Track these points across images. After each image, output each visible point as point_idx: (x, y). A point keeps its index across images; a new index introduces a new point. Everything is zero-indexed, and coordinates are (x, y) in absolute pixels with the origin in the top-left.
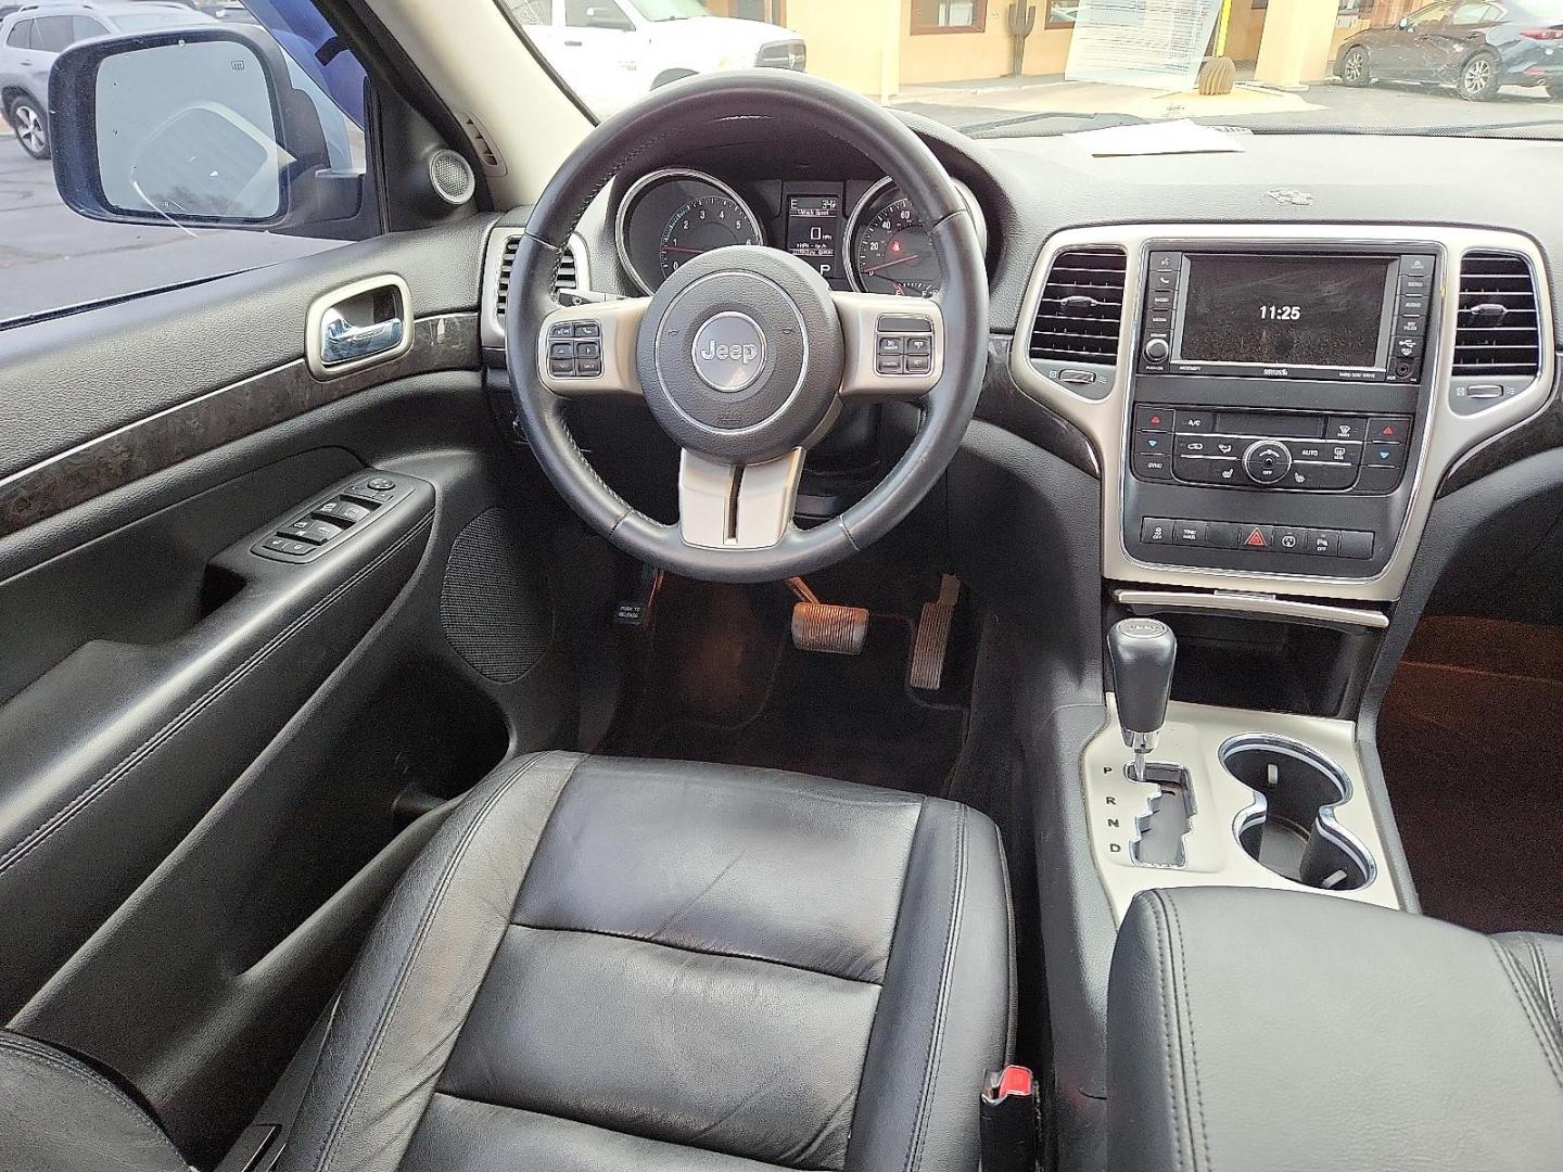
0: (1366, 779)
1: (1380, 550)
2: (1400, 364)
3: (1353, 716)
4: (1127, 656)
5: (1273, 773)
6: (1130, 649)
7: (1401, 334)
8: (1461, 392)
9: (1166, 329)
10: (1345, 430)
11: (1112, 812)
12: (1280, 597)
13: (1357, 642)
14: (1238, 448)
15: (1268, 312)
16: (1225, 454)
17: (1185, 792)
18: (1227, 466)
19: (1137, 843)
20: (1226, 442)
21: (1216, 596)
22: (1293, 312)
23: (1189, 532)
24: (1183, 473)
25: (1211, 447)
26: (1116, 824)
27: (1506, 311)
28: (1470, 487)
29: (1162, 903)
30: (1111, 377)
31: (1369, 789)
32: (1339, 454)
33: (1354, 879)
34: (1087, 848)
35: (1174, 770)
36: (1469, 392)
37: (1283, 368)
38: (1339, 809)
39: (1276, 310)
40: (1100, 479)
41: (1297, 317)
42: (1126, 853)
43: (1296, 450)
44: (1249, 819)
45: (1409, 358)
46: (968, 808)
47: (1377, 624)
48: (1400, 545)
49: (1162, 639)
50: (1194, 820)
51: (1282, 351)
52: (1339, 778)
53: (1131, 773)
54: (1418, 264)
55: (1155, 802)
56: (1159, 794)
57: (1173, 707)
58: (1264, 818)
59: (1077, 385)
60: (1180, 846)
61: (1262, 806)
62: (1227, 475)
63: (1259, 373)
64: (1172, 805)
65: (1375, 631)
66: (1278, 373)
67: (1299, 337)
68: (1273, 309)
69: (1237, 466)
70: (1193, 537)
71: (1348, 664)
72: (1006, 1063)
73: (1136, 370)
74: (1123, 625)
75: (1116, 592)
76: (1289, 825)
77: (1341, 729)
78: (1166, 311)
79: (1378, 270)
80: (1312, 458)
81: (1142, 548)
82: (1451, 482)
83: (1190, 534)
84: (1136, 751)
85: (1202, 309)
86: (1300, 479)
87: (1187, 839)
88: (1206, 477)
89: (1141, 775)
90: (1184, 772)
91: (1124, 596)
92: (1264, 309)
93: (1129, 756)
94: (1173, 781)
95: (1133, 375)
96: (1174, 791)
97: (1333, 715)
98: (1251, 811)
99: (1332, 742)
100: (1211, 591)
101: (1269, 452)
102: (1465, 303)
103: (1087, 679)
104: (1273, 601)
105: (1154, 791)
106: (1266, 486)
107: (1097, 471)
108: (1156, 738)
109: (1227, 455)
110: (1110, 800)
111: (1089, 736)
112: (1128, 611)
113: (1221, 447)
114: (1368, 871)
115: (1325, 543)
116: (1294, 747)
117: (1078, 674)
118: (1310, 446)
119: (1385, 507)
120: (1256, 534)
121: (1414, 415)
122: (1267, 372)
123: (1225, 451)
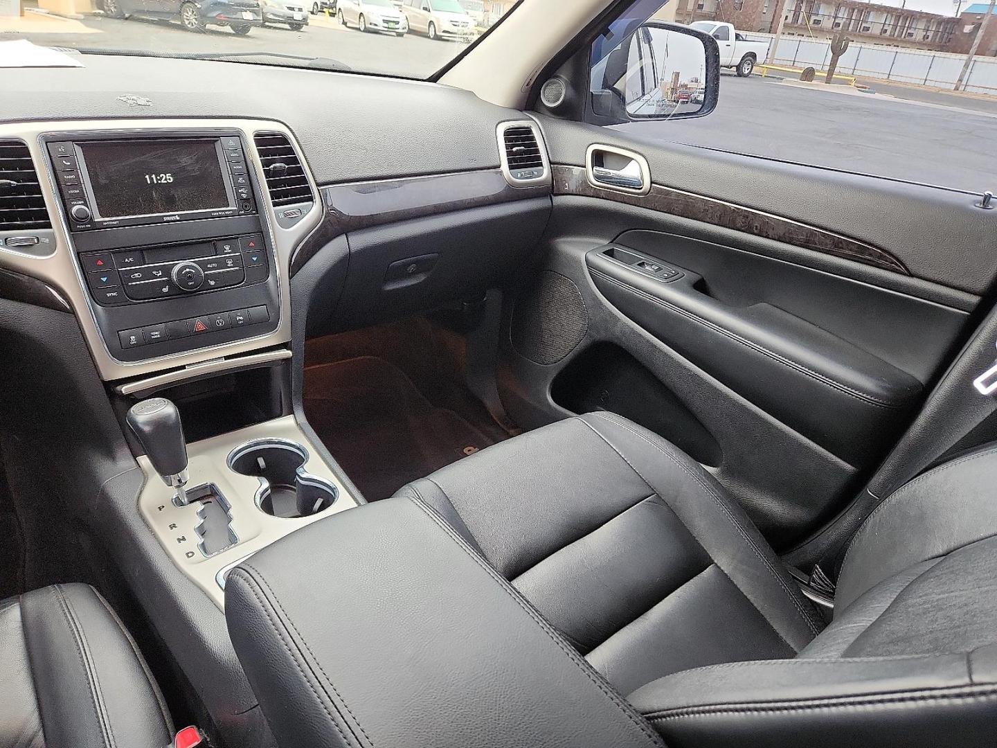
0: (312, 443)
1: (272, 314)
2: (243, 202)
3: (291, 412)
4: (147, 429)
5: (261, 462)
6: (148, 423)
7: (238, 186)
8: (282, 216)
9: (82, 197)
10: (227, 248)
11: (177, 533)
12: (227, 358)
13: (278, 370)
14: (167, 271)
15: (151, 179)
16: (159, 277)
17: (218, 497)
18: (163, 284)
19: (203, 544)
20: (157, 269)
21: (188, 369)
22: (168, 178)
23: (154, 333)
24: (133, 295)
25: (147, 274)
26: (184, 539)
27: (287, 166)
28: (304, 268)
29: (247, 572)
30: (52, 238)
31: (315, 447)
32: (230, 263)
33: (328, 501)
34: (172, 565)
35: (204, 487)
36: (286, 215)
37: (175, 215)
38: (306, 466)
39: (156, 177)
40: (72, 312)
41: (171, 181)
42: (199, 554)
43: (203, 265)
44: (262, 494)
45: (247, 200)
46: (62, 585)
47: (285, 357)
48: (281, 309)
49: (166, 409)
50: (231, 512)
51: (171, 204)
52: (298, 449)
53: (177, 502)
54: (232, 142)
55: (202, 514)
56: (203, 507)
57: (190, 447)
58: (269, 491)
59: (25, 247)
60: (230, 532)
61: (266, 484)
62: (165, 290)
63: (160, 220)
64: (213, 509)
65: (287, 361)
66: (172, 218)
67: (178, 193)
68: (153, 176)
69: (169, 282)
70: (159, 336)
71: (278, 383)
72: (171, 734)
73: (70, 229)
74: (135, 409)
75: (118, 388)
76: (281, 487)
77: (287, 422)
78: (77, 184)
79: (210, 147)
80: (213, 268)
81: (124, 353)
82: (295, 268)
83: (156, 335)
84: (178, 487)
85: (103, 181)
86: (212, 283)
87: (232, 525)
88: (151, 293)
89: (185, 500)
90: (212, 486)
91: (125, 389)
92: (147, 177)
93: (173, 492)
94: (207, 494)
95: (69, 234)
96: (210, 500)
97: (280, 415)
98: (261, 490)
99: (285, 431)
100: (183, 367)
101: (188, 270)
102: (266, 164)
103: (119, 455)
104: (224, 361)
105: (199, 506)
106: (195, 292)
107: (68, 307)
108: (187, 474)
109: (160, 277)
110: (173, 526)
111: (138, 491)
112: (133, 399)
113: (154, 273)
114: (334, 492)
115: (241, 318)
116: (269, 442)
117: (110, 454)
118: (210, 262)
119: (266, 288)
120: (199, 324)
121: (262, 232)
122: (165, 219)
123: (158, 275)
